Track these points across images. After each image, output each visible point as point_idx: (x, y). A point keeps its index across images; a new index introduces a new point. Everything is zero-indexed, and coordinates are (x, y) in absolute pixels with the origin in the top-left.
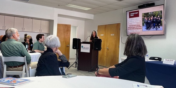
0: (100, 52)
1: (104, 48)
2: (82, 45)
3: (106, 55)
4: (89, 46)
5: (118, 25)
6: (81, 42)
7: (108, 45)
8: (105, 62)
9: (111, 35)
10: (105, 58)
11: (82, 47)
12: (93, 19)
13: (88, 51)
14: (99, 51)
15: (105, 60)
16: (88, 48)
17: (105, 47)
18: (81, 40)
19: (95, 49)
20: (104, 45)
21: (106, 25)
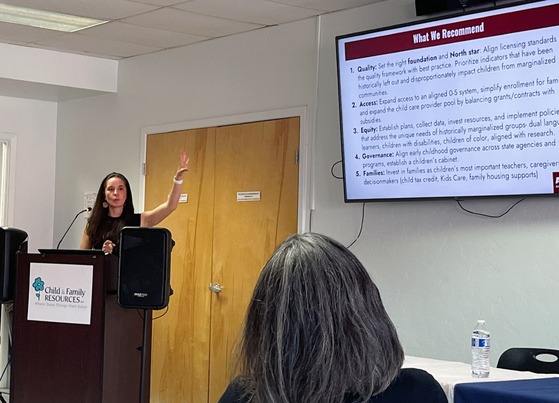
0: (163, 322)
1: (190, 290)
2: (37, 270)
3: (204, 337)
4: (83, 276)
5: (285, 130)
6: (32, 249)
7: (218, 267)
8: (203, 387)
9: (240, 197)
10: (201, 356)
11: (39, 285)
12: (115, 91)
13: (80, 313)
14: (155, 313)
15: (200, 369)
16: (81, 293)
17: (203, 282)
18: (29, 240)
19: (128, 302)
20: (192, 265)
21: (202, 133)
